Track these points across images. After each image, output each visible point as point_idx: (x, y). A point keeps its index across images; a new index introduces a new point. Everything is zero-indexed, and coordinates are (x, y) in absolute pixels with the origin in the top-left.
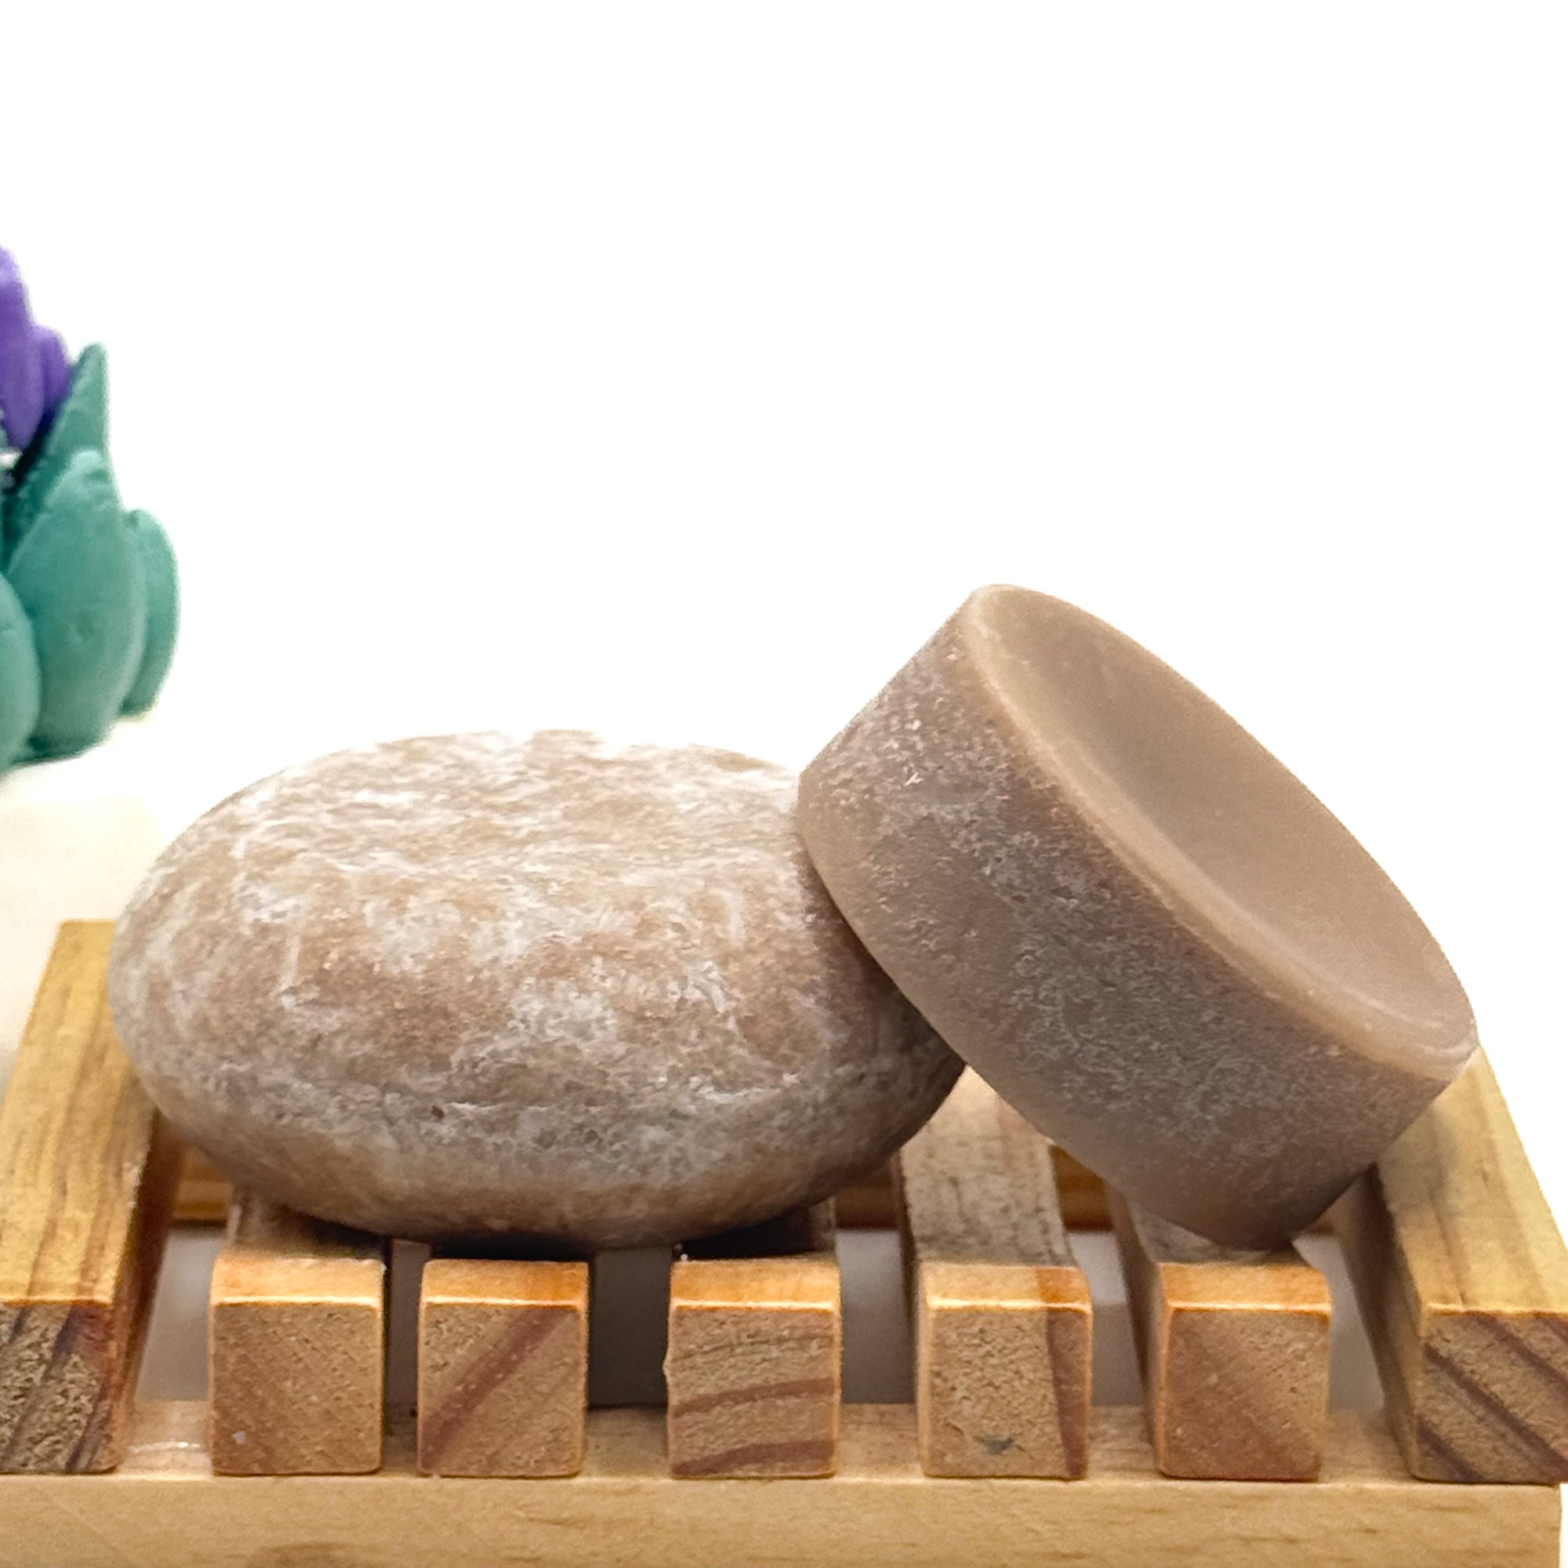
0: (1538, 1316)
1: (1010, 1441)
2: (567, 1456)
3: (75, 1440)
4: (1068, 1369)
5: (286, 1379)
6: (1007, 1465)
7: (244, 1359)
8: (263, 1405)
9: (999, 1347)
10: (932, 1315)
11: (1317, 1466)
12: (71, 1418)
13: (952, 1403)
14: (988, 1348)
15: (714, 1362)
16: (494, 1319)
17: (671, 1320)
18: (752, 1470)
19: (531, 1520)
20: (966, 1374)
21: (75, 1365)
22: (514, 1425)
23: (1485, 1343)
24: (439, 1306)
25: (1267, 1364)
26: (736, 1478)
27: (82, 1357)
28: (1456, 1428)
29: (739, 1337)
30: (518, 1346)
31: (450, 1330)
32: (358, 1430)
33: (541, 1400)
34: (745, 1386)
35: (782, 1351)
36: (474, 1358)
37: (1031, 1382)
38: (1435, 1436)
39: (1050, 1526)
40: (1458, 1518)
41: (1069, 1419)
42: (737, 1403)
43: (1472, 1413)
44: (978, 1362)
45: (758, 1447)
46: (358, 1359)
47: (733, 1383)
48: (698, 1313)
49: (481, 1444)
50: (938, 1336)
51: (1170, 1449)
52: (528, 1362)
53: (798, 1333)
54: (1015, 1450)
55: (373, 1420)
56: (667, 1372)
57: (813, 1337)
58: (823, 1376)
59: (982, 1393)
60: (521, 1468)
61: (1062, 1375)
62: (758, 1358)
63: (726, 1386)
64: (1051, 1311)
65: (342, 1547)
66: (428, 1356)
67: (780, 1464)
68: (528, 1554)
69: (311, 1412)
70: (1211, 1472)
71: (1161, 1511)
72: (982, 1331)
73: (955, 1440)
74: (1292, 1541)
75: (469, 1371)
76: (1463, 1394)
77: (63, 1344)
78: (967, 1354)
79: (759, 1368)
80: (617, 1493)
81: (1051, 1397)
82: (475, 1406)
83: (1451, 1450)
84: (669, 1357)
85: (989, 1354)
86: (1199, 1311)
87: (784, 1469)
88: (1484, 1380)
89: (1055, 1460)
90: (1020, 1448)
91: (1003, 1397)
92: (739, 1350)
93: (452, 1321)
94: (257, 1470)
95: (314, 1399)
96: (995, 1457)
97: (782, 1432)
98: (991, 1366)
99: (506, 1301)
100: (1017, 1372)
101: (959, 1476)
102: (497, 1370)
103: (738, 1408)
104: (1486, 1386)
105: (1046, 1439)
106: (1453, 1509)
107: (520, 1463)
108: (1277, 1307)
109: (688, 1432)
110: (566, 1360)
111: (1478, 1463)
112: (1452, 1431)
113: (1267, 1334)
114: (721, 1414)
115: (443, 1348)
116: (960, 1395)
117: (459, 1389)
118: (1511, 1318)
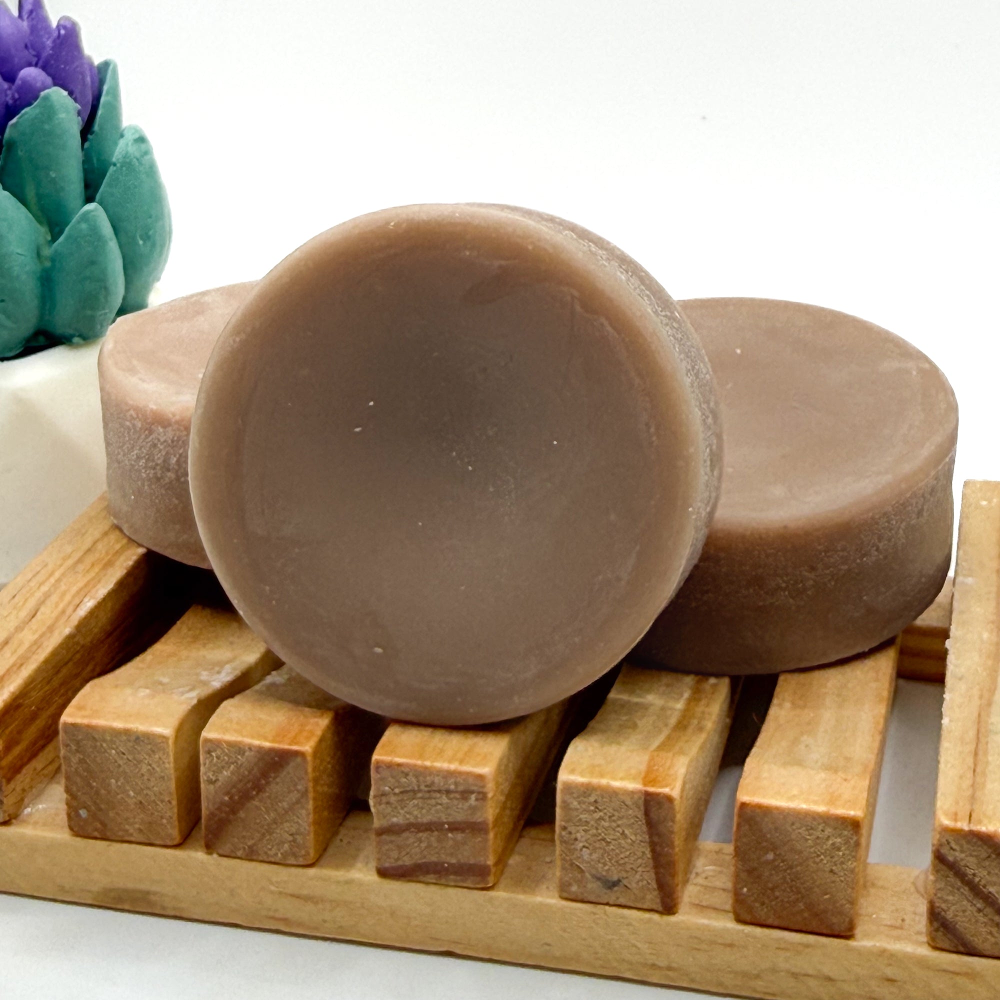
1: (619, 881)
2: (303, 852)
4: (659, 835)
5: (111, 778)
6: (618, 898)
7: (81, 761)
8: (97, 793)
9: (608, 814)
10: (564, 786)
11: (852, 929)
13: (575, 849)
14: (601, 814)
15: (403, 801)
16: (247, 753)
17: (372, 768)
18: (431, 878)
19: (280, 893)
20: (585, 831)
22: (266, 827)
23: (984, 855)
24: (210, 740)
25: (812, 850)
26: (424, 882)
28: (961, 914)
29: (419, 786)
30: (265, 775)
31: (218, 758)
32: (162, 818)
33: (283, 812)
34: (425, 820)
35: (451, 799)
36: (236, 779)
37: (634, 842)
38: (944, 918)
39: (647, 945)
40: (960, 980)
41: (662, 871)
42: (420, 831)
43: (973, 904)
45: (436, 864)
46: (158, 769)
47: (416, 817)
48: (389, 766)
49: (244, 837)
50: (565, 802)
51: (738, 902)
52: (273, 786)
53: (461, 788)
54: (622, 888)
55: (171, 812)
56: (371, 802)
57: (472, 792)
58: (479, 820)
59: (597, 845)
60: (272, 856)
61: (656, 839)
62: (433, 802)
63: (411, 819)
64: (647, 794)
65: (155, 893)
66: (205, 774)
67: (452, 877)
68: (280, 917)
69: (129, 801)
70: (770, 921)
71: (731, 945)
72: (596, 802)
73: (579, 876)
74: (829, 979)
75: (234, 786)
76: (966, 890)
78: (585, 816)
79: (434, 808)
80: (338, 882)
81: (649, 856)
82: (238, 811)
83: (957, 930)
84: (371, 793)
85: (601, 818)
86: (759, 806)
87: (455, 881)
88: (983, 882)
89: (652, 898)
90: (626, 887)
91: (613, 850)
92: (420, 795)
93: (219, 752)
94: (96, 834)
95: (132, 793)
96: (608, 891)
97: (452, 855)
98: (603, 827)
99: (256, 742)
100: (623, 833)
101: (583, 901)
102: (253, 789)
103: (421, 834)
104: (984, 886)
105: (645, 882)
106: (958, 974)
107: (271, 853)
108: (821, 808)
109: (387, 847)
110: (299, 787)
111: (978, 942)
112: (957, 916)
113: (812, 829)
114: (410, 838)
115: (215, 768)
116: (581, 845)
117: (227, 798)
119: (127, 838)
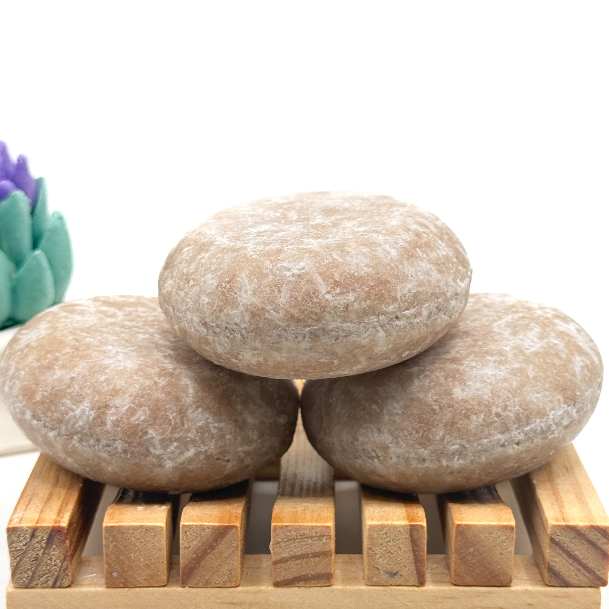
0: (592, 527)
1: (397, 572)
2: (235, 579)
3: (55, 576)
4: (416, 546)
5: (131, 553)
6: (396, 581)
7: (115, 546)
8: (123, 563)
9: (392, 539)
10: (367, 527)
11: (510, 582)
12: (53, 568)
13: (375, 559)
14: (389, 539)
15: (288, 545)
16: (207, 530)
17: (272, 530)
18: (302, 584)
19: (222, 603)
20: (380, 549)
21: (54, 549)
22: (215, 568)
23: (572, 536)
24: (186, 526)
25: (491, 544)
26: (297, 587)
27: (57, 546)
28: (562, 567)
29: (297, 536)
30: (216, 540)
31: (191, 535)
32: (158, 571)
33: (225, 559)
34: (299, 553)
35: (313, 541)
36: (199, 544)
37: (405, 551)
38: (554, 570)
39: (412, 604)
40: (563, 600)
41: (418, 564)
42: (297, 560)
43: (568, 562)
44: (384, 544)
45: (305, 576)
46: (157, 545)
47: (295, 552)
48: (282, 527)
49: (203, 575)
50: (370, 535)
51: (456, 575)
52: (220, 546)
53: (318, 535)
54: (398, 576)
55: (163, 566)
56: (271, 548)
57: (324, 536)
58: (328, 550)
59: (386, 555)
60: (218, 584)
61: (416, 548)
62: (304, 543)
63: (292, 554)
64: (411, 526)
66: (183, 544)
67: (313, 582)
69: (141, 565)
70: (471, 583)
71: (453, 598)
72: (386, 533)
73: (377, 572)
75: (198, 549)
76: (564, 555)
77: (50, 541)
78: (380, 541)
79: (304, 547)
80: (253, 593)
81: (412, 557)
82: (200, 562)
83: (560, 575)
84: (271, 543)
85: (389, 541)
86: (466, 525)
87: (314, 584)
88: (572, 550)
89: (414, 579)
90: (400, 575)
91: (394, 557)
92: (297, 541)
93: (191, 531)
94: (122, 585)
95: (142, 560)
96: (392, 578)
97: (313, 570)
98: (389, 546)
99: (211, 524)
100: (399, 548)
101: (379, 585)
102: (208, 549)
103: (297, 561)
104: (573, 552)
105: (410, 572)
106: (561, 597)
107: (217, 582)
108: (495, 523)
109: (279, 570)
110: (234, 545)
111: (570, 580)
112: (560, 568)
113: (491, 533)
114: (291, 564)
115: (188, 541)
116: (378, 556)
117: (195, 556)
118: (582, 527)
119: (138, 585)
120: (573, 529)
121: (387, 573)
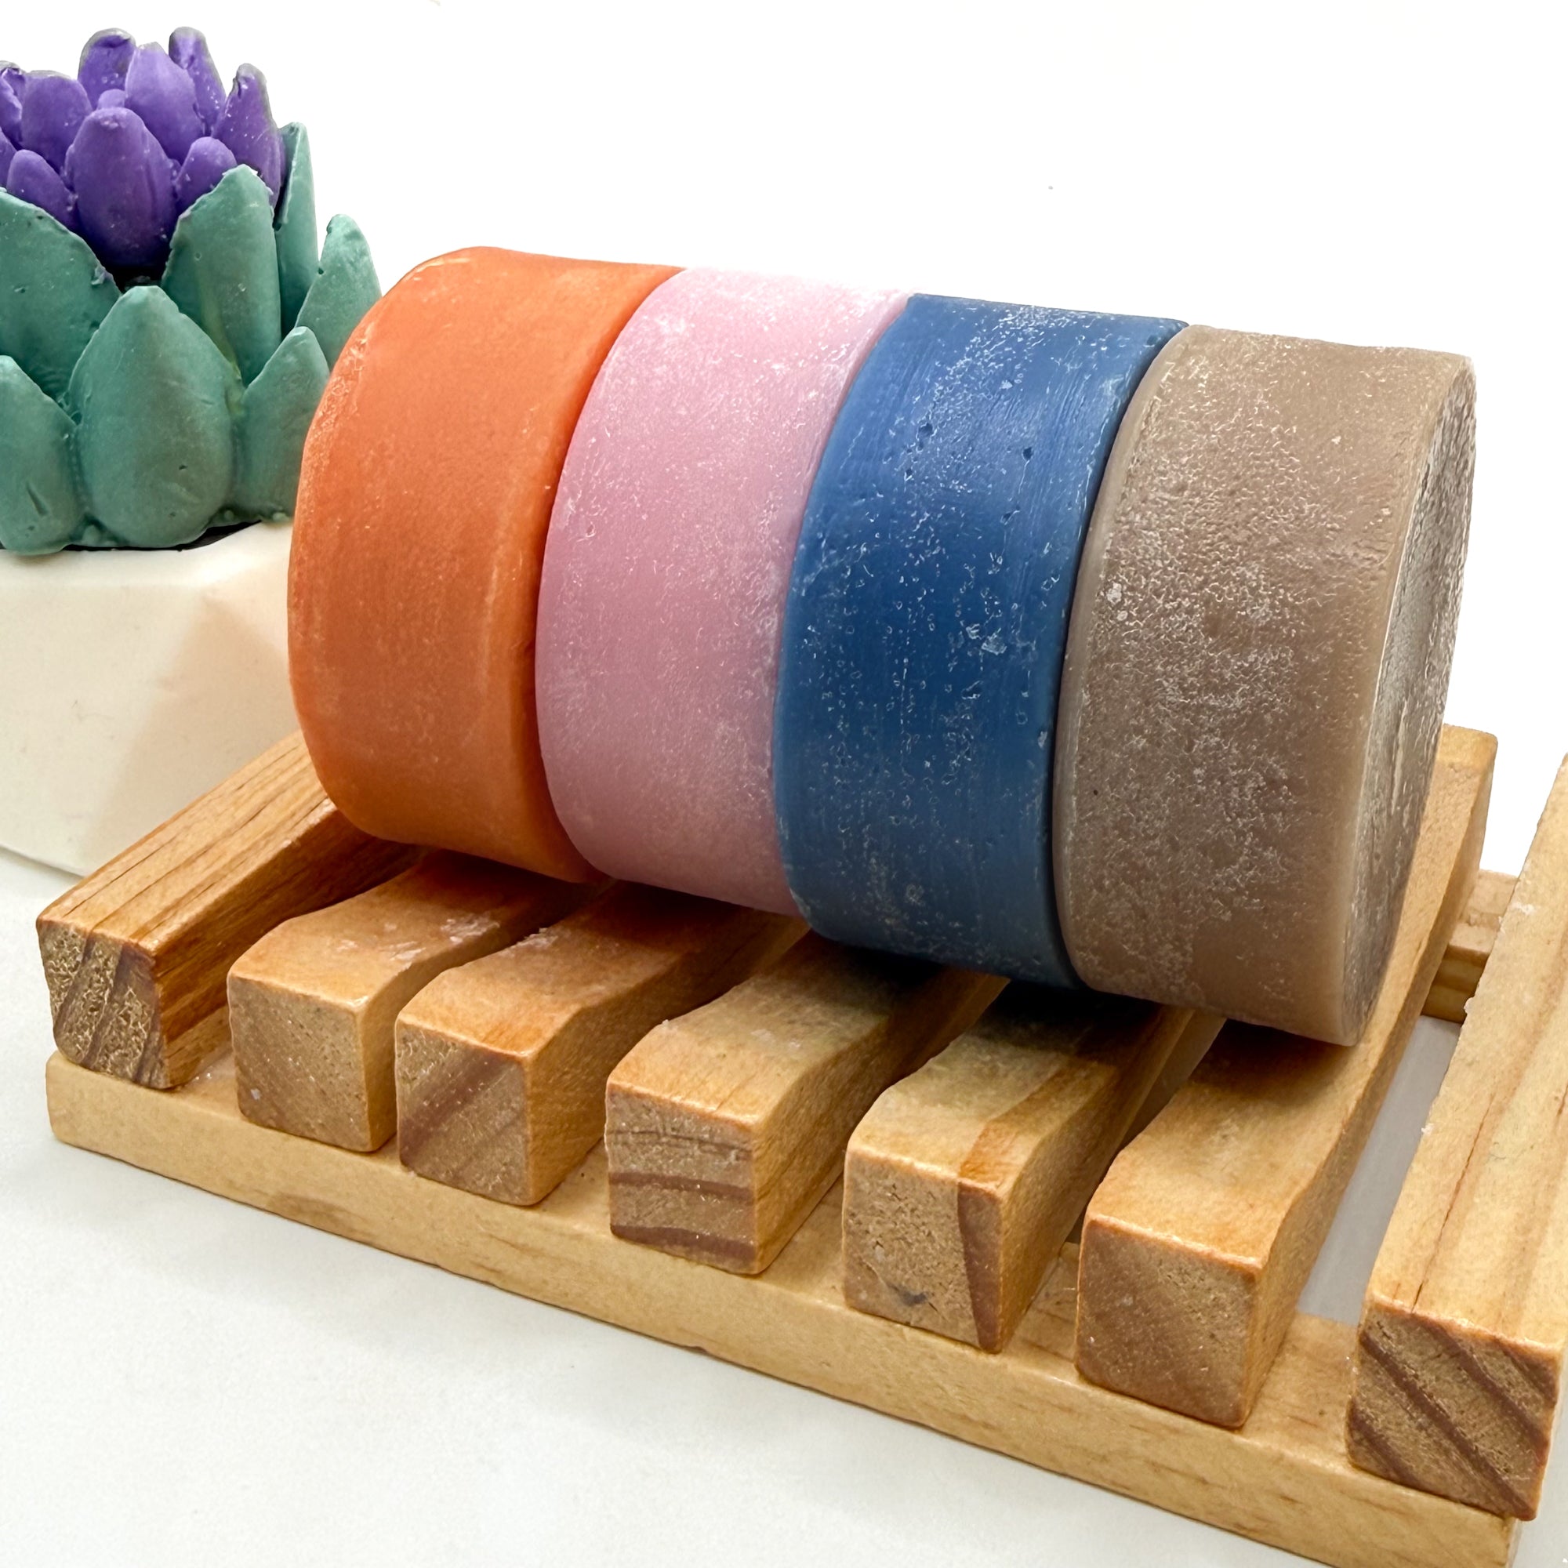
0: (1496, 1343)
1: (923, 1297)
2: (520, 1189)
3: (138, 1058)
4: (976, 1244)
5: (288, 1054)
6: (921, 1319)
7: (252, 1028)
8: (272, 1072)
9: (911, 1206)
10: (848, 1157)
11: (1238, 1419)
12: (133, 1039)
13: (866, 1245)
14: (901, 1204)
15: (644, 1143)
16: (451, 1050)
17: (607, 1095)
18: (678, 1249)
19: (491, 1236)
20: (878, 1222)
21: (131, 995)
22: (473, 1149)
23: (1432, 1352)
24: (408, 1026)
25: (1186, 1302)
26: (668, 1254)
27: (135, 991)
28: (1394, 1427)
29: (664, 1129)
30: (472, 1081)
31: (415, 1050)
32: (349, 1115)
33: (495, 1134)
34: (672, 1174)
35: (704, 1152)
36: (436, 1081)
37: (944, 1249)
38: (1370, 1428)
39: (957, 1390)
40: (1386, 1516)
41: (980, 1294)
42: (665, 1187)
43: (1412, 1418)
45: (685, 1233)
46: (343, 1053)
47: (660, 1168)
48: (629, 1094)
49: (447, 1157)
50: (852, 1179)
51: (1083, 1353)
52: (482, 1097)
53: (717, 1140)
54: (926, 1307)
55: (361, 1109)
56: (605, 1141)
57: (733, 1148)
58: (741, 1186)
59: (896, 1245)
60: (482, 1187)
61: (972, 1250)
62: (682, 1152)
63: (655, 1169)
64: (962, 1188)
65: (342, 1210)
66: (400, 1069)
67: (705, 1253)
68: (490, 1265)
69: (310, 1088)
70: (1124, 1387)
71: (1070, 1410)
72: (894, 1186)
73: (870, 1281)
74: (1204, 1482)
75: (434, 1090)
76: (1402, 1396)
77: (120, 975)
78: (880, 1204)
79: (683, 1160)
81: (964, 1271)
82: (440, 1122)
83: (1388, 1448)
84: (604, 1127)
85: (900, 1210)
86: (1115, 1230)
87: (710, 1259)
88: (1428, 1389)
89: (966, 1326)
90: (931, 1305)
91: (916, 1255)
92: (664, 1140)
93: (416, 1042)
94: (272, 1123)
95: (312, 1079)
96: (909, 1309)
97: (706, 1225)
98: (903, 1222)
99: (462, 1037)
100: (929, 1235)
101: (874, 1314)
102: (456, 1097)
103: (666, 1191)
104: (1430, 1396)
105: (957, 1305)
106: (1384, 1508)
107: (480, 1182)
108: (1201, 1247)
109: (624, 1200)
110: (514, 1105)
111: (1417, 1469)
112: (1387, 1428)
113: (1187, 1273)
114: (652, 1194)
115: (411, 1063)
116: (874, 1240)
117: (425, 1104)
118: (1465, 1335)
119: (307, 1134)
120: (1436, 1333)
121: (896, 1289)
